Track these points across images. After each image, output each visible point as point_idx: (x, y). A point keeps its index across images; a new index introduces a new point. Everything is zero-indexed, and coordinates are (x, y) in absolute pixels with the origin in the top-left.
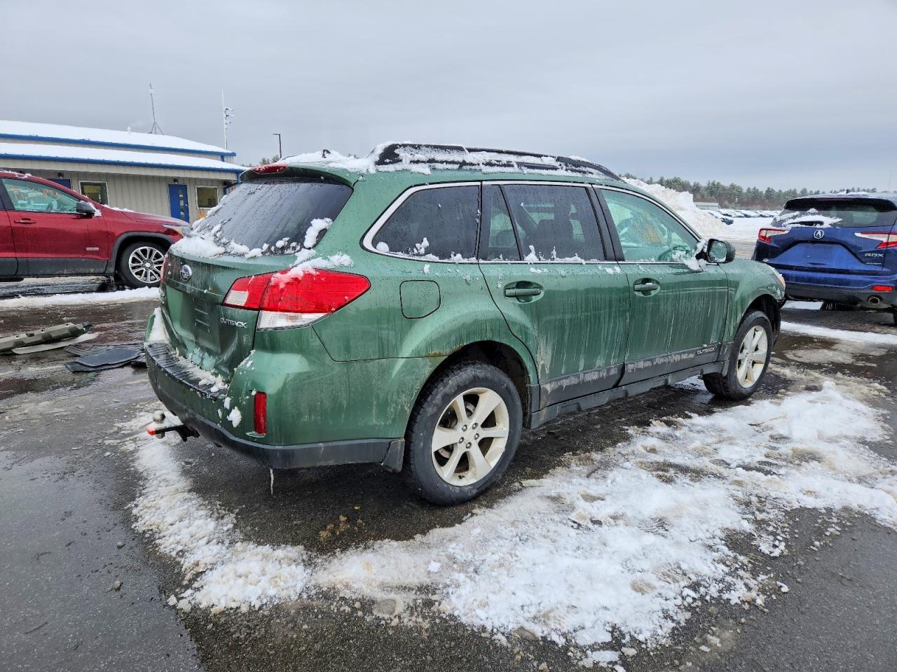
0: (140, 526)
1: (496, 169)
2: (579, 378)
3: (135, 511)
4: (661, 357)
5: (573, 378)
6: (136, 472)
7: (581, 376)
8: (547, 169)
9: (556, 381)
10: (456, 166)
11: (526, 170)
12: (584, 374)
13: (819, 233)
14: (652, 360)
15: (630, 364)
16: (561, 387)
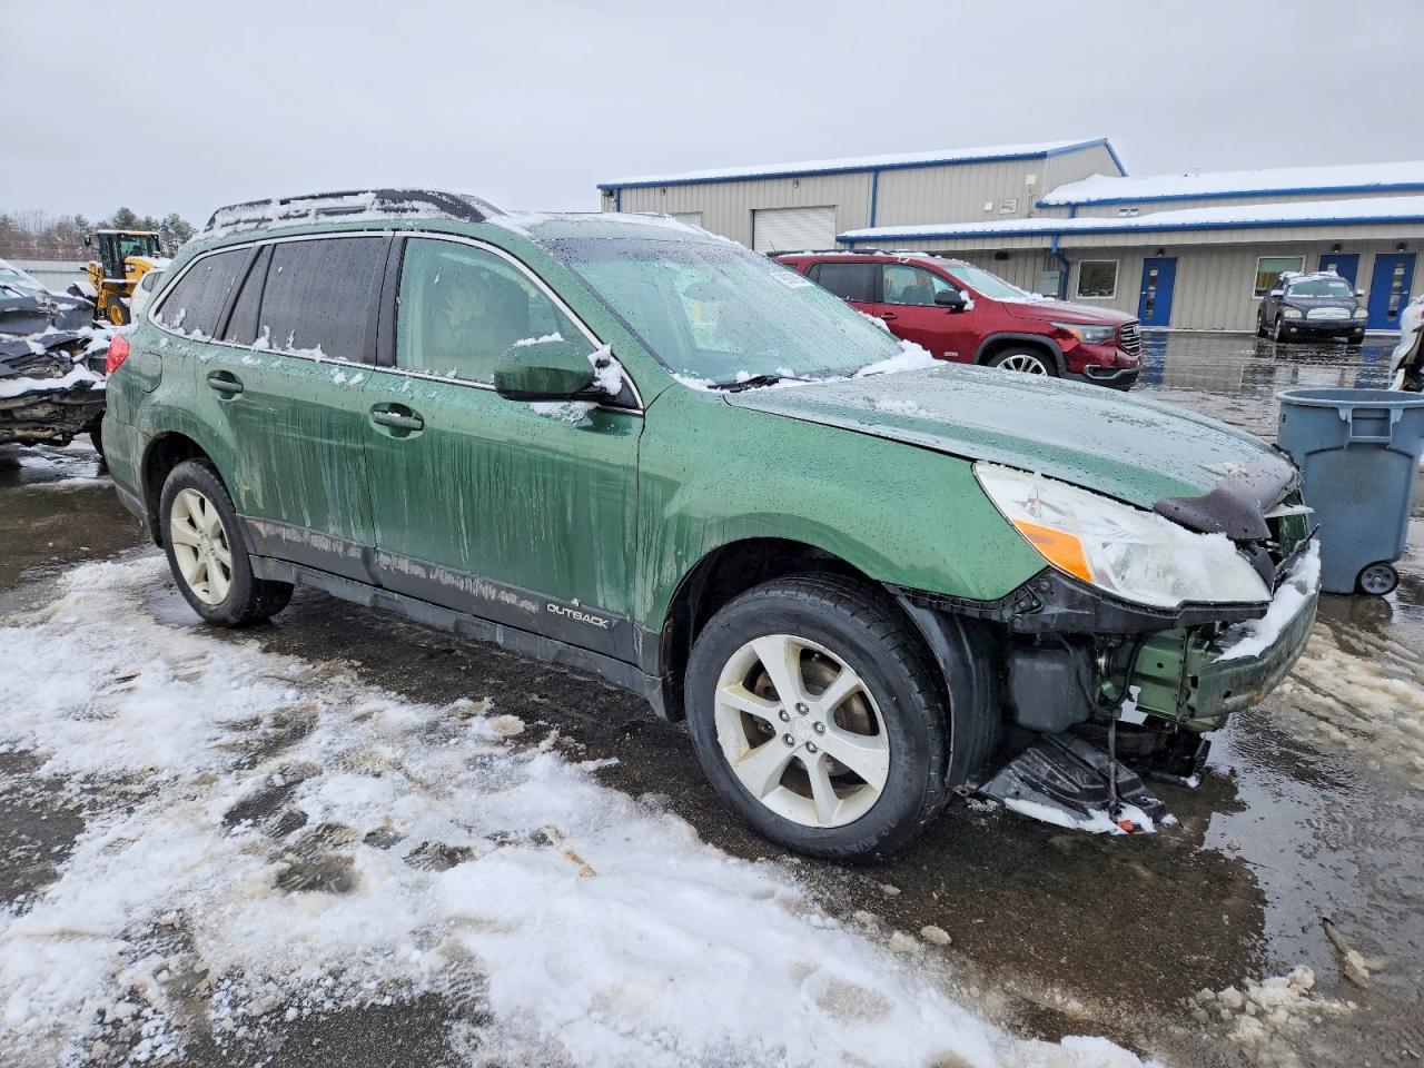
1: (291, 222)
2: (302, 535)
4: (449, 572)
5: (294, 531)
7: (307, 533)
8: (347, 213)
9: (274, 524)
10: (254, 225)
11: (323, 219)
12: (311, 534)
14: (428, 569)
15: (384, 554)
16: (279, 536)
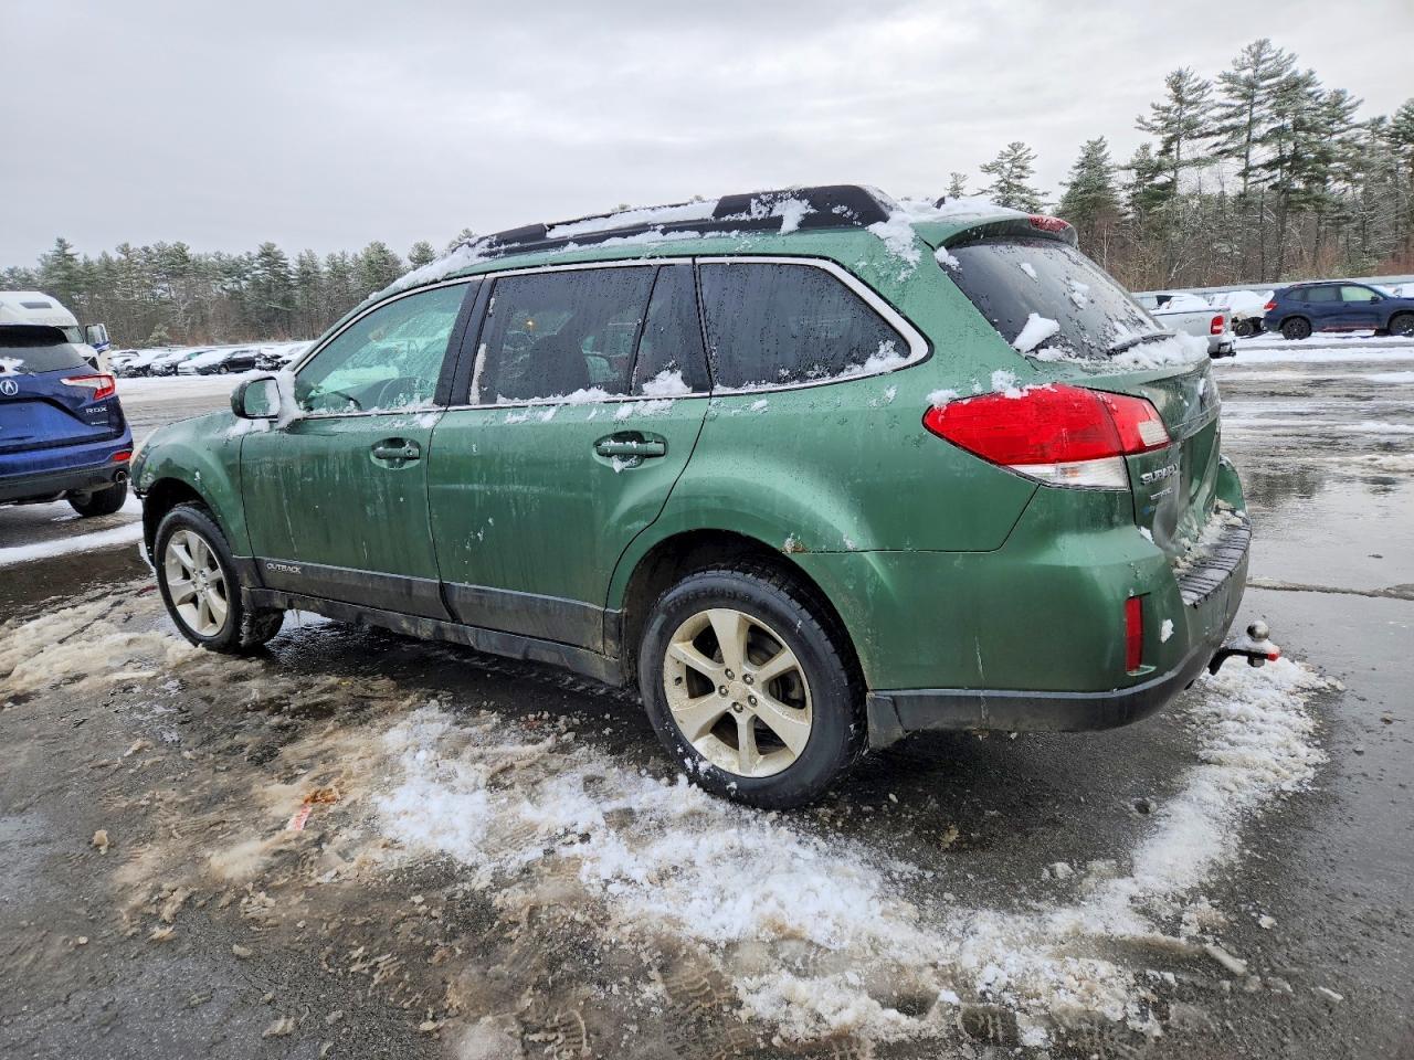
0: (1318, 756)
3: (1310, 773)
6: (1246, 841)
13: (9, 385)
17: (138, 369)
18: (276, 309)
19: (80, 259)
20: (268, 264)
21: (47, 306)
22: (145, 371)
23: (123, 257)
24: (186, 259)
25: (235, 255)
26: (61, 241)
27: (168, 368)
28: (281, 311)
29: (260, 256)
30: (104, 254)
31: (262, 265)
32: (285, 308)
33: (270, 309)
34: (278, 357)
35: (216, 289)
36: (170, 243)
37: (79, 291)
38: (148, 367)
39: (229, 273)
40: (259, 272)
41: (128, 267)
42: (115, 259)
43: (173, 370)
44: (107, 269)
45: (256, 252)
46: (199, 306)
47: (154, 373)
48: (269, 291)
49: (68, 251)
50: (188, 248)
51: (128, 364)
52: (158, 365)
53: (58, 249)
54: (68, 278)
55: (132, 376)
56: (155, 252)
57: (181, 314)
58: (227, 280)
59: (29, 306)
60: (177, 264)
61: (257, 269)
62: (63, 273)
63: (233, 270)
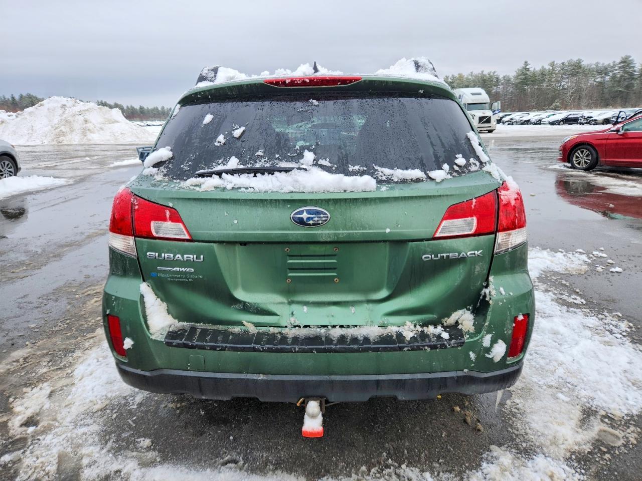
17: (525, 121)
18: (620, 91)
19: (532, 69)
20: (623, 67)
21: (480, 94)
22: (527, 122)
23: (551, 68)
24: (580, 67)
25: (606, 63)
26: (526, 62)
27: (538, 121)
28: (623, 92)
29: (620, 63)
30: (543, 67)
31: (620, 68)
32: (626, 91)
33: (617, 91)
34: (591, 117)
35: (591, 81)
36: (575, 59)
37: (527, 85)
38: (529, 120)
39: (600, 73)
40: (617, 71)
41: (551, 73)
42: (547, 68)
43: (539, 122)
44: (542, 74)
45: (618, 60)
46: (579, 90)
47: (531, 123)
48: (619, 81)
49: (528, 67)
50: (583, 61)
51: (522, 119)
52: (533, 120)
53: (524, 66)
54: (525, 79)
55: (522, 124)
56: (567, 64)
57: (569, 94)
58: (598, 76)
59: (473, 94)
60: (575, 70)
61: (617, 70)
62: (523, 77)
63: (604, 71)
